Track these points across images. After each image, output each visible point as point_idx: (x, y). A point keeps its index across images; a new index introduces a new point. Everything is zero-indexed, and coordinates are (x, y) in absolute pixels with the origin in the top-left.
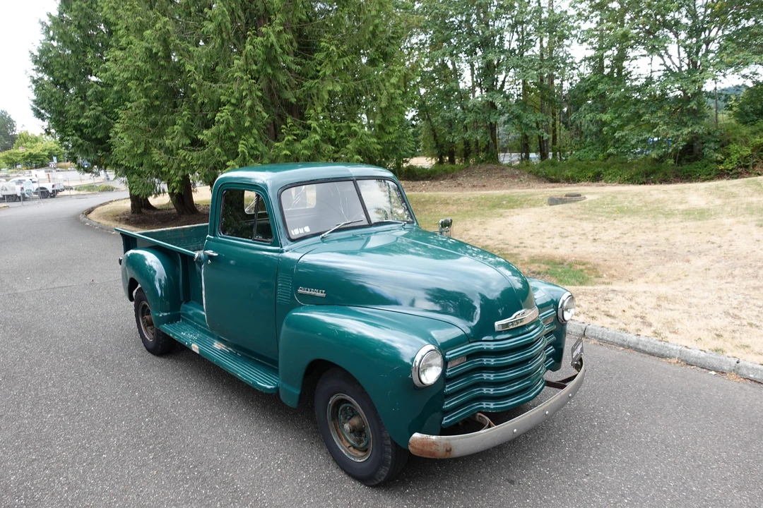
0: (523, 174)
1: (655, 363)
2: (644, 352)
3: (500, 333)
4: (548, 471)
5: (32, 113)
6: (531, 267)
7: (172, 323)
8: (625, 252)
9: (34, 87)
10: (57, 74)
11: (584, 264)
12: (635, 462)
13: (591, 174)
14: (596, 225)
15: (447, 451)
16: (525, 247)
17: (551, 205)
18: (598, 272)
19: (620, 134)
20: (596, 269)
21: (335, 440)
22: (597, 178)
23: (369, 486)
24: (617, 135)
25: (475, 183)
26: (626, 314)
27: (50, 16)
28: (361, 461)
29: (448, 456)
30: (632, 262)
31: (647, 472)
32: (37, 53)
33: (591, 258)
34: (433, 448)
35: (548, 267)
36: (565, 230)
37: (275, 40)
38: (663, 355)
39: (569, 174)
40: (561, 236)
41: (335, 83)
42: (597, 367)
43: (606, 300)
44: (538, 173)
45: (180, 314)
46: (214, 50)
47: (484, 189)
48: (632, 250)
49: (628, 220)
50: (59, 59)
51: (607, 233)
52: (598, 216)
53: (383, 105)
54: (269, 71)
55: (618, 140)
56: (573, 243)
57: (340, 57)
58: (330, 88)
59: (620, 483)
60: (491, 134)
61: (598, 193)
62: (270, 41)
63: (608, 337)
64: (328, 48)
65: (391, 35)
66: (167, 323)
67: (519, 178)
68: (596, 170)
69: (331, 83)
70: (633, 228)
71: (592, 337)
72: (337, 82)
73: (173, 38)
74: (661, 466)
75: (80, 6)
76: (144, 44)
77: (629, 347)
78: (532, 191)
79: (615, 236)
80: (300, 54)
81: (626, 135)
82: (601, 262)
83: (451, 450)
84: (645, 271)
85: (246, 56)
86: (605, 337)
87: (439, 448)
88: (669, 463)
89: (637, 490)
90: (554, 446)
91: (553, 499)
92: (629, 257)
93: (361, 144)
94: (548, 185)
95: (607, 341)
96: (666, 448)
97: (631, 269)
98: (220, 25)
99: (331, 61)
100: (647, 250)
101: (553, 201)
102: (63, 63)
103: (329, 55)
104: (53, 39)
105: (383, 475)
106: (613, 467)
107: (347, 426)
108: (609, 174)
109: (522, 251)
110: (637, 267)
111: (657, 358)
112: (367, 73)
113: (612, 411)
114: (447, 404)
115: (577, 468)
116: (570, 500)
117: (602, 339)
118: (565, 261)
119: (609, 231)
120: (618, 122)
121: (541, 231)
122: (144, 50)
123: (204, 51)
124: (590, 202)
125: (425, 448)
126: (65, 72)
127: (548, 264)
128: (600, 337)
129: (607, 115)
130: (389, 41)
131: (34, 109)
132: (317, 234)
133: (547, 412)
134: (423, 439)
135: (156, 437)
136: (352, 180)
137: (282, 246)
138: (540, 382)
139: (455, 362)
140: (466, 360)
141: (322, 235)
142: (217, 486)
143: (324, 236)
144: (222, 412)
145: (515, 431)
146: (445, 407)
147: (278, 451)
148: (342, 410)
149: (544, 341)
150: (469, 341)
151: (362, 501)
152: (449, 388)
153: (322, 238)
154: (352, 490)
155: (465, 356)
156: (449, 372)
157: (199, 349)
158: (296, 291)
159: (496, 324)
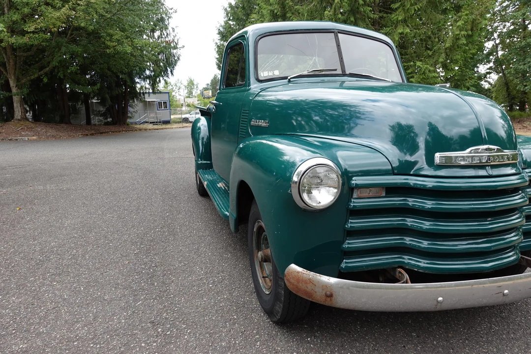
3: (440, 167)
5: (216, 66)
7: (206, 169)
9: (217, 50)
15: (327, 296)
23: (271, 321)
27: (230, 4)
28: (267, 293)
29: (328, 303)
32: (222, 29)
34: (309, 287)
46: (315, 7)
50: (230, 29)
53: (447, 45)
57: (412, 5)
58: (400, 31)
66: (203, 169)
69: (402, 27)
72: (408, 26)
73: (288, 1)
76: (270, 8)
80: (383, 11)
83: (331, 296)
85: (335, 9)
87: (316, 290)
99: (404, 10)
102: (232, 31)
103: (403, 5)
104: (229, 20)
105: (279, 312)
107: (260, 254)
112: (438, 20)
114: (349, 243)
122: (269, 11)
131: (217, 64)
132: (285, 78)
133: (506, 291)
134: (298, 272)
135: (152, 241)
136: (333, 32)
137: (249, 86)
138: (511, 254)
139: (366, 192)
140: (384, 194)
141: (289, 78)
142: (156, 284)
143: (291, 78)
144: (208, 236)
145: (440, 299)
146: (346, 246)
147: (223, 272)
148: (263, 239)
149: (523, 197)
150: (393, 172)
151: (257, 333)
152: (355, 223)
153: (289, 81)
154: (256, 321)
155: (383, 187)
156: (356, 202)
157: (207, 185)
158: (250, 124)
159: (437, 155)
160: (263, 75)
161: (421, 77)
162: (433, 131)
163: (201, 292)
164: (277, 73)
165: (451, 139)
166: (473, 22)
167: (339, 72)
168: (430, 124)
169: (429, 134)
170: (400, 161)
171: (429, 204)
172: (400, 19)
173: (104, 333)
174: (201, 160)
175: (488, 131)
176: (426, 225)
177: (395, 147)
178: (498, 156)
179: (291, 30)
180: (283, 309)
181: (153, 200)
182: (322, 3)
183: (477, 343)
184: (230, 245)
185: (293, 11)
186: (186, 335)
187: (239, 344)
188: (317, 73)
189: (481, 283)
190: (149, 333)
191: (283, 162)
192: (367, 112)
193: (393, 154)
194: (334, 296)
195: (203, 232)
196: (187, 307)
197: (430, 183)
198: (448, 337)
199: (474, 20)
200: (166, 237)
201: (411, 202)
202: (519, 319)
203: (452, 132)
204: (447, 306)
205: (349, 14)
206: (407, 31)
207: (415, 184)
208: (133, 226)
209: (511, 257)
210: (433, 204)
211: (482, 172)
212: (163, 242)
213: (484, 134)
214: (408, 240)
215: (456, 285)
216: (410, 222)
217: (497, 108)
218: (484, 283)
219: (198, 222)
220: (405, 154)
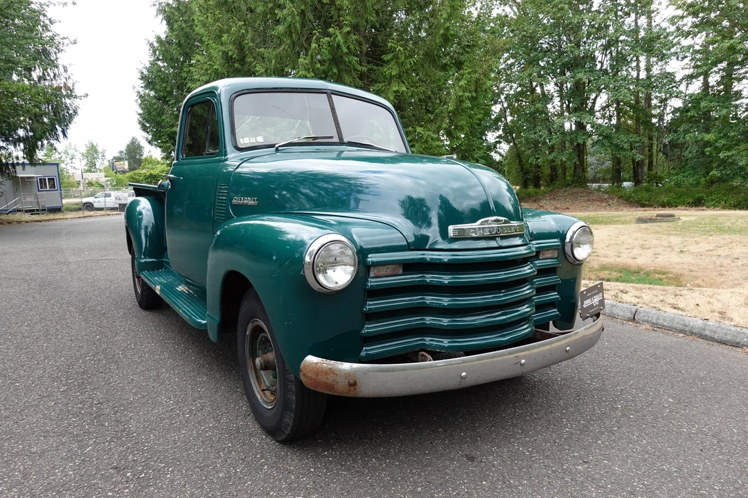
0: (612, 199)
1: (726, 352)
2: (713, 340)
4: (529, 451)
5: (139, 126)
6: (600, 274)
7: (153, 270)
8: (718, 263)
9: (140, 102)
10: (158, 87)
11: (664, 274)
12: (663, 454)
13: (691, 200)
14: (687, 239)
15: (350, 385)
16: (597, 256)
17: (637, 223)
18: (681, 282)
19: (726, 154)
20: (679, 279)
21: (252, 383)
22: (698, 203)
23: (277, 442)
24: (721, 155)
25: (558, 206)
26: (701, 308)
27: (159, 38)
28: (270, 407)
29: (351, 394)
30: (725, 273)
31: (680, 469)
32: (146, 72)
33: (674, 268)
34: (330, 379)
35: (619, 275)
36: (647, 242)
37: (342, 41)
38: (738, 343)
39: (665, 200)
40: (641, 248)
41: (401, 84)
42: (641, 351)
43: (676, 296)
44: (629, 198)
45: (163, 262)
46: (285, 52)
47: (567, 211)
48: (726, 262)
49: (727, 237)
50: (160, 74)
51: (699, 245)
52: (691, 233)
53: (451, 108)
54: (335, 70)
55: (724, 161)
56: (655, 254)
57: (406, 58)
58: (395, 89)
59: (633, 477)
60: (579, 156)
61: (696, 215)
62: (337, 40)
63: (665, 321)
64: (395, 48)
65: (467, 43)
66: (148, 270)
67: (607, 202)
68: (697, 195)
69: (397, 84)
70: (731, 243)
71: (643, 321)
72: (403, 82)
73: (246, 41)
74: (705, 464)
75: (181, 26)
76: (223, 48)
77: (692, 333)
78: (620, 213)
79: (707, 248)
80: (372, 62)
81: (733, 155)
82: (686, 272)
83: (355, 384)
84: (740, 282)
85: (312, 56)
86: (661, 322)
87: (338, 380)
88: (719, 462)
89: (657, 489)
90: (550, 424)
91: (523, 485)
92: (722, 269)
93: (425, 147)
94: (640, 209)
95: (663, 326)
96: (718, 442)
97: (722, 280)
98: (290, 26)
99: (398, 63)
100: (745, 261)
101: (641, 220)
102: (163, 77)
103: (396, 57)
104: (158, 59)
105: (288, 425)
106: (628, 457)
107: (258, 361)
108: (712, 200)
109: (593, 260)
110: (731, 278)
111: (730, 347)
112: (437, 78)
113: (648, 395)
114: (368, 328)
115: (574, 452)
116: (548, 488)
117: (656, 324)
118: (642, 270)
119: (702, 244)
120: (723, 142)
121: (619, 242)
122: (221, 53)
123: (274, 53)
124: (684, 222)
125: (320, 377)
126: (164, 85)
127: (621, 272)
128: (655, 321)
129: (710, 135)
130: (464, 50)
131: (139, 122)
132: (272, 146)
133: (523, 361)
134: (317, 363)
135: (83, 373)
136: (326, 93)
137: (226, 155)
138: (525, 327)
139: (383, 270)
140: (401, 272)
141: (277, 146)
142: (106, 424)
143: (279, 146)
144: (169, 358)
145: (464, 374)
146: (364, 331)
147: (200, 398)
148: (260, 342)
149: (532, 268)
150: (408, 247)
151: (262, 457)
152: (372, 305)
153: (277, 150)
154: (257, 445)
155: (400, 264)
156: (372, 282)
157: (161, 290)
158: (231, 202)
159: (451, 228)
160: (244, 141)
161: (423, 146)
162: (445, 204)
163: (175, 425)
164: (260, 140)
165: (462, 213)
166: (477, 82)
167: (336, 139)
168: (441, 197)
169: (441, 207)
170: (415, 236)
171: (446, 279)
172: (393, 74)
173: (46, 490)
174: (145, 258)
175: (496, 203)
176: (445, 301)
177: (408, 221)
178: (506, 227)
179: (274, 88)
180: (294, 419)
181: (69, 321)
182: (293, 47)
183: (503, 428)
184: (204, 366)
185: (254, 55)
186: (168, 474)
187: (241, 472)
188: (311, 141)
189: (500, 355)
190: (114, 479)
191: (288, 242)
192: (371, 185)
193: (406, 229)
194: (358, 384)
195: (159, 355)
196: (160, 445)
197: (446, 257)
198: (475, 427)
199: (477, 81)
200: (105, 365)
201: (429, 278)
202: (540, 400)
203: (462, 205)
204: (470, 382)
205: (330, 63)
206: (403, 89)
207: (431, 259)
208: (46, 358)
209: (526, 329)
210: (450, 279)
211: (493, 244)
212: (100, 373)
213: (492, 205)
214: (429, 320)
215: (478, 359)
216: (429, 300)
217: (503, 181)
218: (503, 355)
219: (149, 343)
220: (420, 227)
